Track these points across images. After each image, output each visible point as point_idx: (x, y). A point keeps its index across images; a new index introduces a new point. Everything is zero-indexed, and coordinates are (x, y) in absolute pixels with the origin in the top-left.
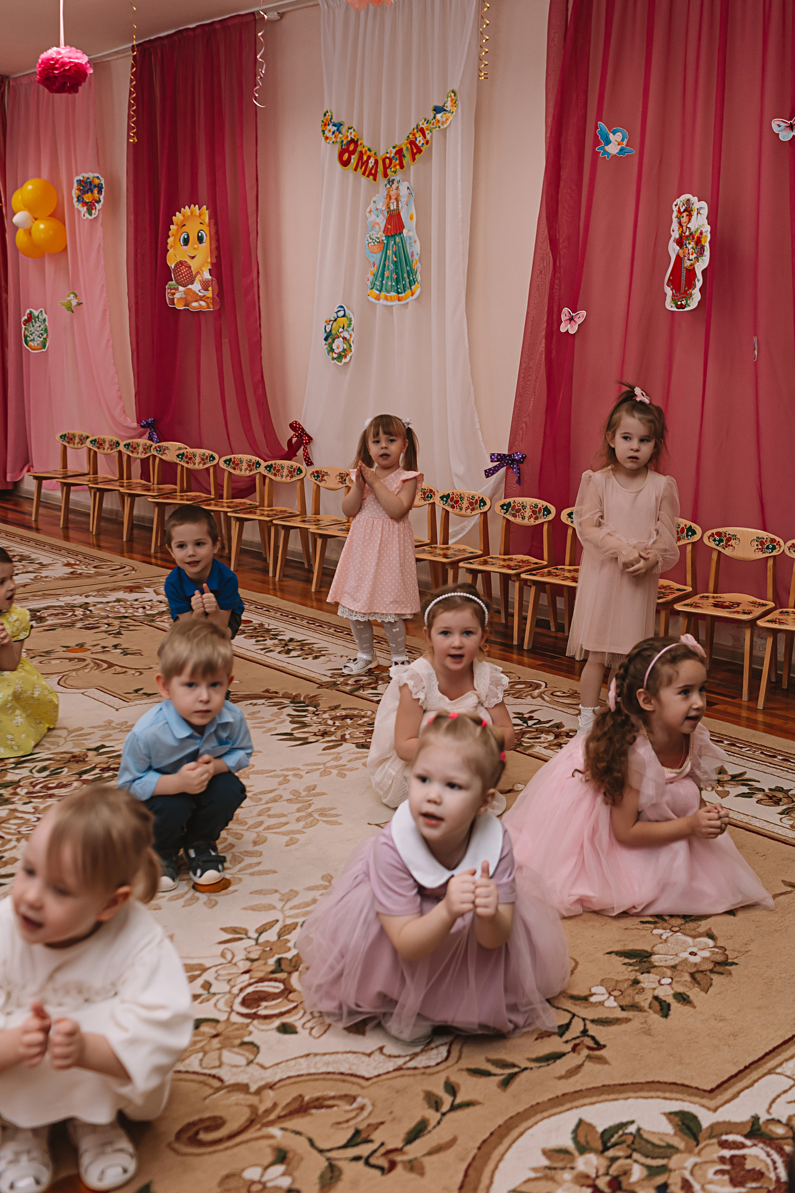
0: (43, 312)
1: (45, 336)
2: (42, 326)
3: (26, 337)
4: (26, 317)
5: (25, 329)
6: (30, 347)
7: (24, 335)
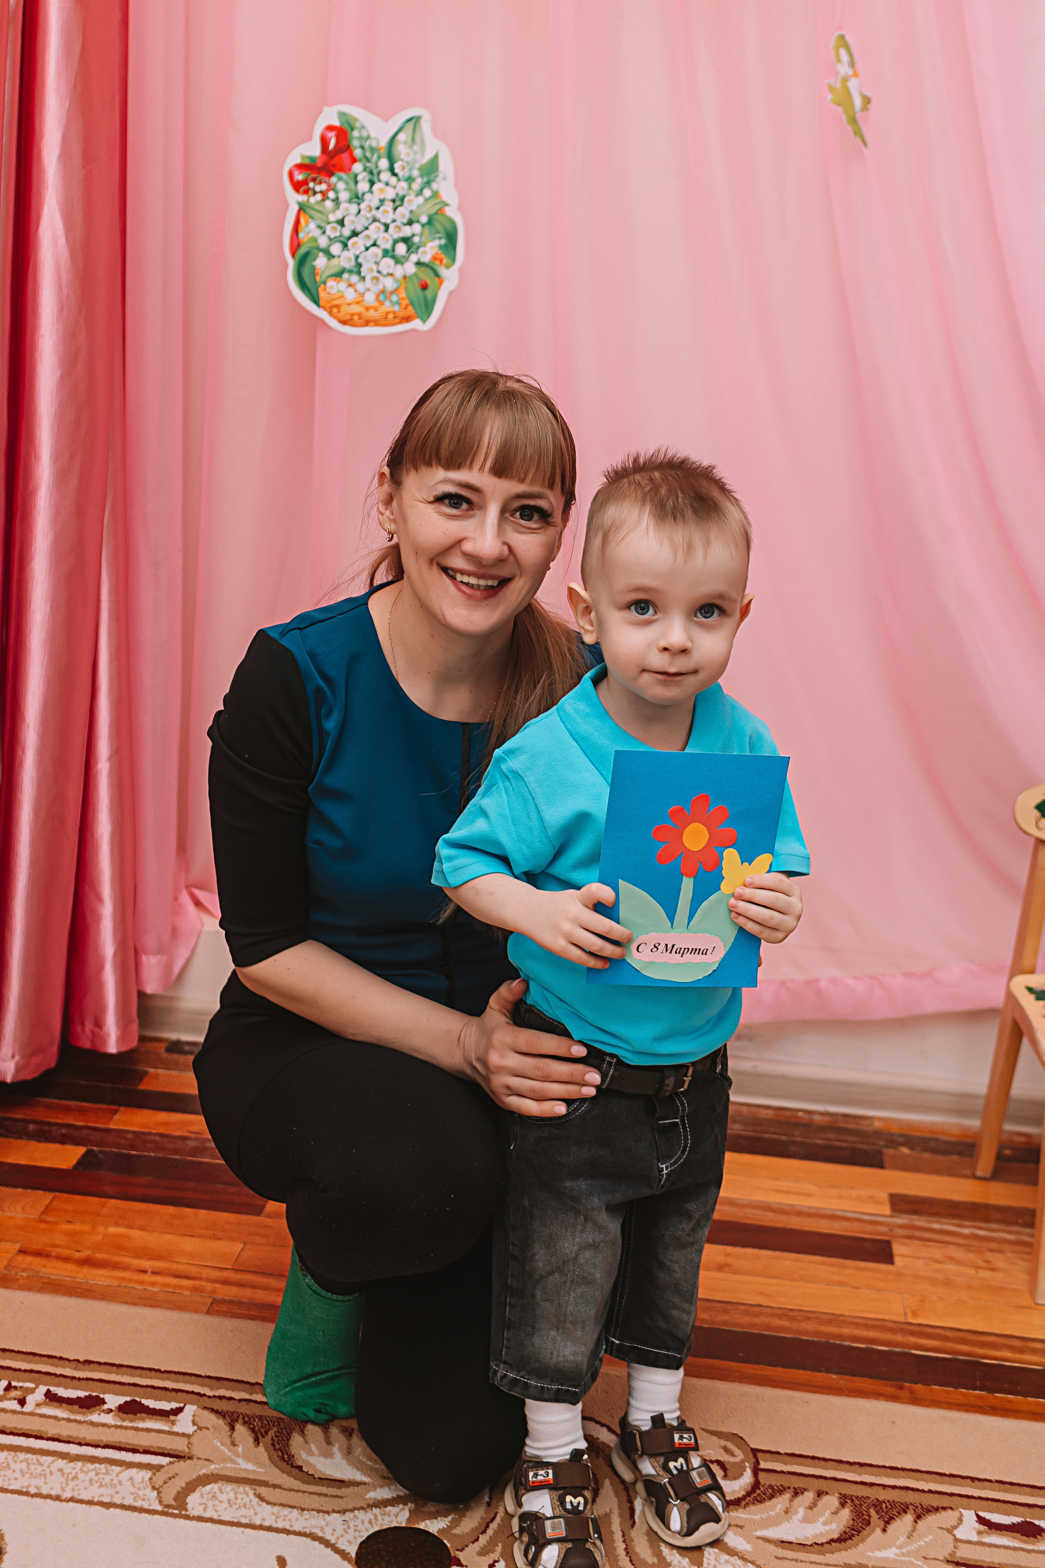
0: (426, 126)
1: (429, 250)
2: (414, 203)
3: (303, 261)
4: (313, 150)
5: (302, 209)
6: (333, 309)
7: (295, 247)
